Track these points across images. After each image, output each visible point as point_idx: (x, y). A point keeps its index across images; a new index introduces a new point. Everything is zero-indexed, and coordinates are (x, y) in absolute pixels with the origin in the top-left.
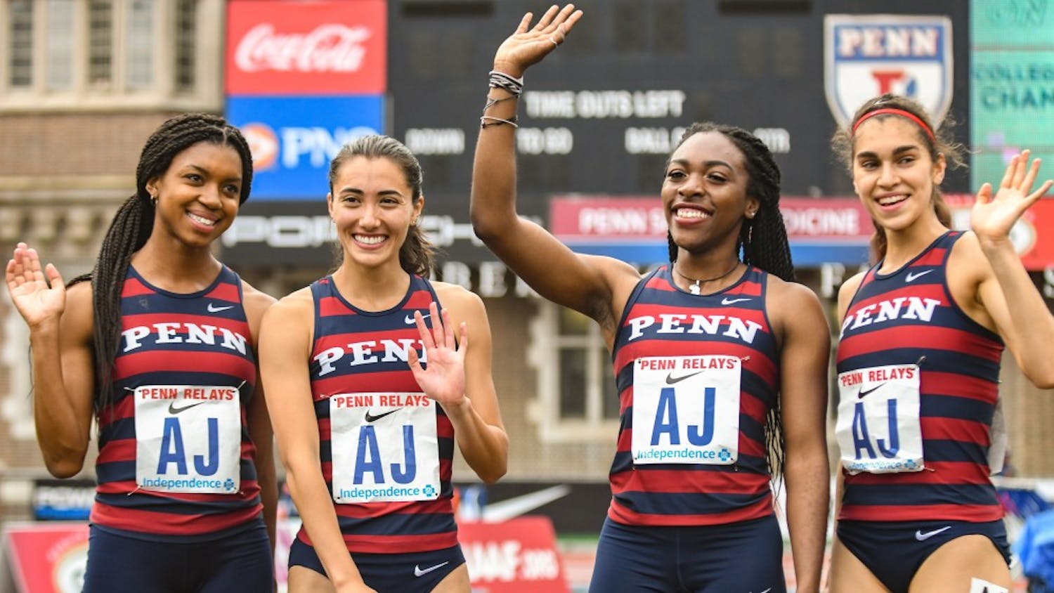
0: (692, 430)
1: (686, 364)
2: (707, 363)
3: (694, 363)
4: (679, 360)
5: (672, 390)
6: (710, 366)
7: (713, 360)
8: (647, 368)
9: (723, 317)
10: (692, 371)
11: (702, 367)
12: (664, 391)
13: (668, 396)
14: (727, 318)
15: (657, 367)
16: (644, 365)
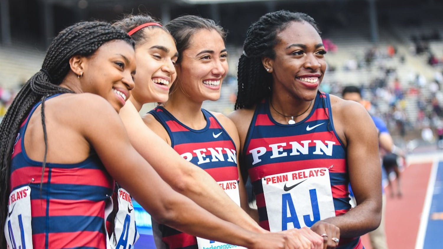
0: (306, 218)
1: (294, 177)
2: (307, 174)
3: (299, 175)
4: (290, 174)
5: (289, 194)
6: (310, 176)
7: (311, 172)
8: (270, 183)
9: (310, 141)
10: (299, 181)
11: (305, 177)
12: (284, 196)
13: (287, 199)
14: (312, 141)
15: (276, 181)
16: (268, 180)
